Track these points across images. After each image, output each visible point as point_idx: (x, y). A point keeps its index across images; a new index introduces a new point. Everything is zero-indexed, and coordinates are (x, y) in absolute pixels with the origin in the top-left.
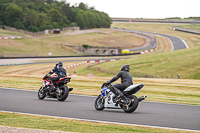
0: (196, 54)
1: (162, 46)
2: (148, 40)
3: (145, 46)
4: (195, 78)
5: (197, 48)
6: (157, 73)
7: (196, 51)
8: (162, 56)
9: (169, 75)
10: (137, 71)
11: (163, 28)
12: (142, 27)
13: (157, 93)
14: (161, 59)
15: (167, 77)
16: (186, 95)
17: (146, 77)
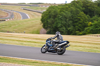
0: (33, 21)
1: (16, 17)
2: (9, 14)
3: (8, 17)
4: (33, 33)
5: (34, 18)
6: (14, 31)
7: (33, 20)
8: (16, 22)
9: (20, 31)
10: (3, 29)
11: (17, 8)
12: (6, 7)
13: (14, 40)
14: (16, 23)
15: (19, 33)
16: (28, 42)
17: (8, 32)
